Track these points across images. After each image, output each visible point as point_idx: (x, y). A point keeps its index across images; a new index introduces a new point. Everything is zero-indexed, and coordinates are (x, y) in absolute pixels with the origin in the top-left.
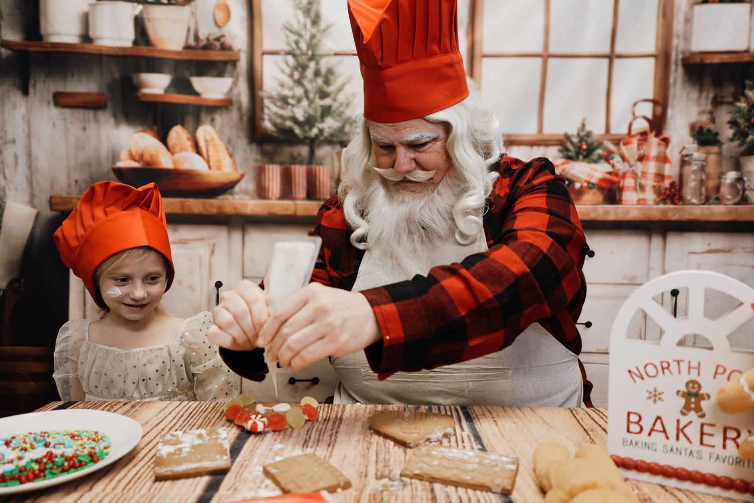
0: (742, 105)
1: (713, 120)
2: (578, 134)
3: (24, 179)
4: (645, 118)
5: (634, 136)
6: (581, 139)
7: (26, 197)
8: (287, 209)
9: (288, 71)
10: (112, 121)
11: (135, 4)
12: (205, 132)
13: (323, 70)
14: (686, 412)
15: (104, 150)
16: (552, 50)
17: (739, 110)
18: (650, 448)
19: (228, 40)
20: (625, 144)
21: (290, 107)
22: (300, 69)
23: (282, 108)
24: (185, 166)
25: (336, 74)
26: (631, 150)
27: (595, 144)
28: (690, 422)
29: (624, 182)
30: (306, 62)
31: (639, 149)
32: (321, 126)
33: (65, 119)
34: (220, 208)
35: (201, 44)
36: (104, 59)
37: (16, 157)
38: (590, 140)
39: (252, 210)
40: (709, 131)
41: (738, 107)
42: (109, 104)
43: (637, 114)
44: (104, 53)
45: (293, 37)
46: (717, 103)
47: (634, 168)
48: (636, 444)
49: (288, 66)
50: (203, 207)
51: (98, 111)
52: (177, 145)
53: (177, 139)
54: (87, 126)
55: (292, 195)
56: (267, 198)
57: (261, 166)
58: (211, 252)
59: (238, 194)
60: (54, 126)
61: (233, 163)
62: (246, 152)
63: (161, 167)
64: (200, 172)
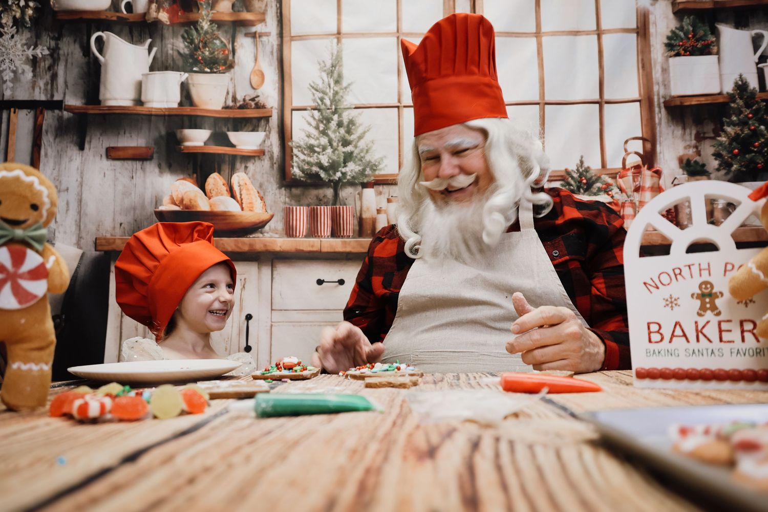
0: (723, 139)
1: (699, 153)
2: (578, 170)
3: (74, 223)
4: (637, 153)
5: (629, 169)
6: (581, 175)
7: (74, 239)
8: (313, 246)
9: (314, 123)
10: (157, 170)
11: (183, 73)
12: (239, 178)
13: (345, 122)
14: (702, 313)
15: (148, 196)
16: (548, 98)
17: (721, 144)
18: (673, 354)
19: (261, 100)
20: (620, 177)
21: (316, 154)
22: (324, 122)
23: (309, 155)
24: (220, 208)
25: (358, 125)
26: (628, 182)
27: (594, 178)
28: (708, 322)
29: (623, 211)
30: (331, 116)
31: (634, 181)
32: (344, 170)
33: (115, 170)
34: (251, 245)
35: (238, 105)
36: (153, 118)
37: (68, 204)
38: (588, 175)
39: (280, 247)
40: (696, 162)
41: (718, 140)
42: (155, 156)
43: (629, 151)
44: (153, 113)
45: (319, 95)
46: (700, 138)
47: (632, 198)
48: (659, 352)
49: (314, 119)
50: (236, 245)
51: (145, 162)
52: (213, 190)
53: (214, 184)
54: (134, 175)
55: (318, 233)
56: (294, 236)
57: (289, 208)
58: (242, 287)
59: (267, 233)
60: (105, 176)
61: (263, 205)
62: (275, 195)
63: (199, 210)
64: (234, 214)
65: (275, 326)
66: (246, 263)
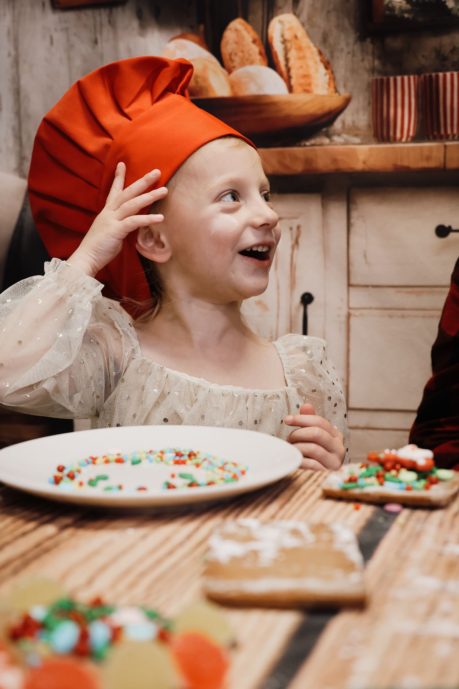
3: (10, 132)
8: (428, 158)
10: (135, 24)
12: (283, 25)
24: (250, 90)
33: (67, 30)
34: (308, 161)
39: (364, 162)
50: (280, 163)
51: (114, 10)
52: (236, 54)
53: (236, 43)
54: (98, 36)
55: (439, 131)
56: (392, 139)
57: (382, 80)
58: (294, 242)
59: (339, 135)
60: (52, 43)
61: (330, 78)
62: (354, 56)
63: (212, 95)
64: (275, 100)
65: (355, 316)
66: (299, 196)
